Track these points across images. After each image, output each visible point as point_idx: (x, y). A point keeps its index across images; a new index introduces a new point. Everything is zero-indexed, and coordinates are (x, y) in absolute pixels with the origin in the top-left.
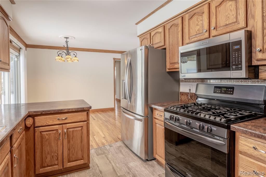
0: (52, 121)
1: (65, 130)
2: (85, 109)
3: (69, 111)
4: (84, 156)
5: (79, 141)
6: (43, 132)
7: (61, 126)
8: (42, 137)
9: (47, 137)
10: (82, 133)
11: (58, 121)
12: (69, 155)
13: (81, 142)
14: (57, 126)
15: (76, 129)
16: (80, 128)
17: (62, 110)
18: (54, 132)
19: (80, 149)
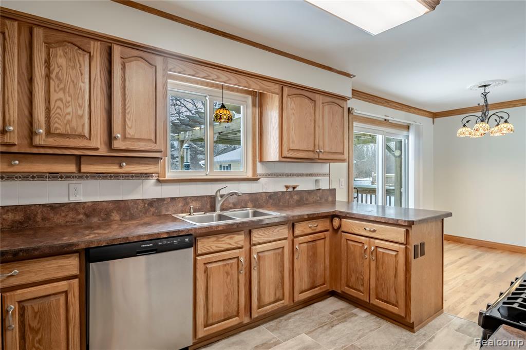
0: (357, 230)
1: (373, 248)
2: (400, 222)
3: (377, 220)
4: (399, 302)
5: (392, 273)
6: (349, 240)
7: (368, 239)
8: (348, 247)
9: (352, 248)
10: (397, 262)
11: (365, 231)
12: (376, 287)
13: (395, 277)
14: (364, 238)
15: (387, 252)
16: (394, 253)
17: (368, 216)
18: (361, 245)
19: (394, 288)
